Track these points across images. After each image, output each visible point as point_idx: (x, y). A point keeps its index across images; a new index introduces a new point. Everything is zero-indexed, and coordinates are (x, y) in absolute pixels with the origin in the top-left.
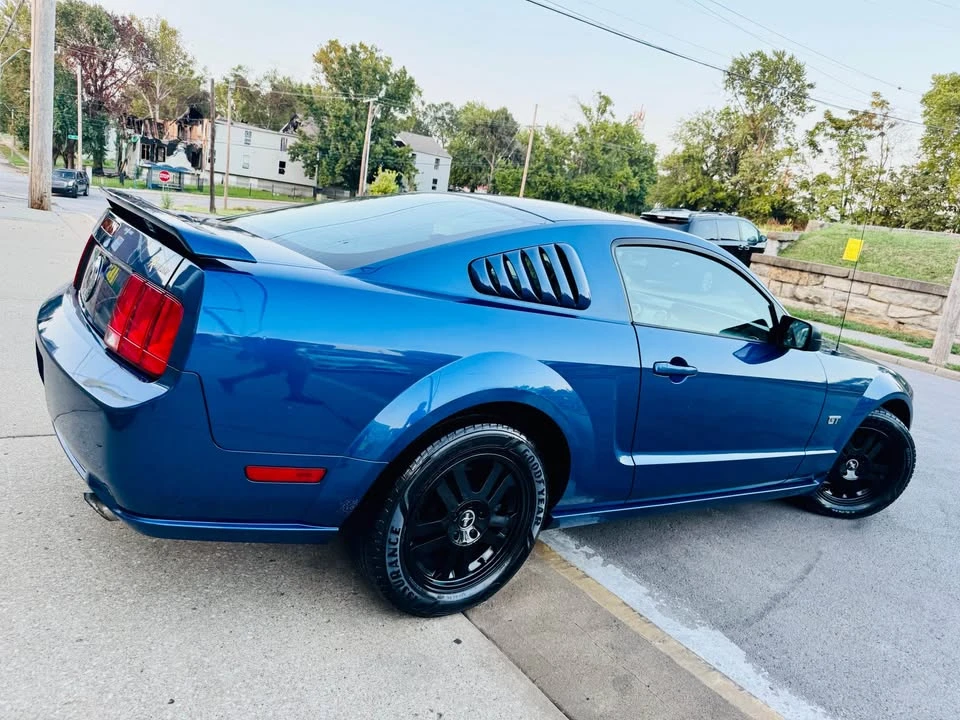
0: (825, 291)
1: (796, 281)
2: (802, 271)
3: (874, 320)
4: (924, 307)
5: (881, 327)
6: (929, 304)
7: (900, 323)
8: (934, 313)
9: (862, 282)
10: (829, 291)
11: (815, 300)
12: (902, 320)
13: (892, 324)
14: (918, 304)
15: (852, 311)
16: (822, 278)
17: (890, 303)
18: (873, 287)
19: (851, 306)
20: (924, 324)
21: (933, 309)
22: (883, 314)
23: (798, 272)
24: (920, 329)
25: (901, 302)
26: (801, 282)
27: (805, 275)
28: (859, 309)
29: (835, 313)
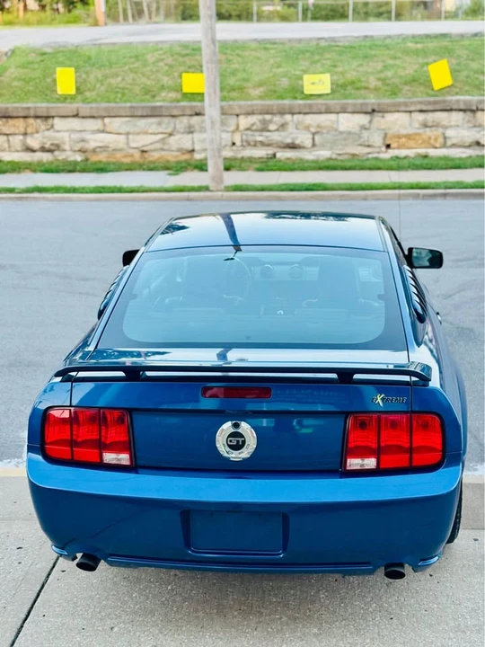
0: (58, 135)
1: (22, 130)
2: (25, 117)
3: (118, 155)
4: (161, 130)
5: (128, 160)
6: (164, 126)
7: (143, 151)
8: (171, 135)
9: (94, 117)
10: (63, 134)
11: (53, 148)
12: (145, 149)
13: (137, 155)
14: (154, 128)
15: (94, 151)
16: (50, 121)
17: (128, 134)
18: (107, 120)
19: (92, 145)
20: (166, 147)
21: (169, 130)
22: (125, 147)
23: (21, 120)
24: (163, 153)
25: (137, 130)
26: (29, 130)
27: (31, 121)
28: (101, 147)
29: (79, 158)
